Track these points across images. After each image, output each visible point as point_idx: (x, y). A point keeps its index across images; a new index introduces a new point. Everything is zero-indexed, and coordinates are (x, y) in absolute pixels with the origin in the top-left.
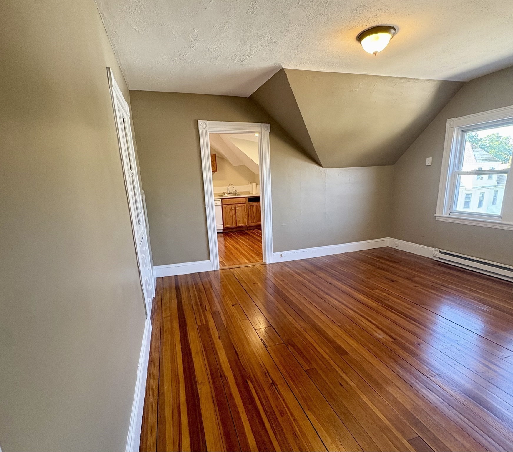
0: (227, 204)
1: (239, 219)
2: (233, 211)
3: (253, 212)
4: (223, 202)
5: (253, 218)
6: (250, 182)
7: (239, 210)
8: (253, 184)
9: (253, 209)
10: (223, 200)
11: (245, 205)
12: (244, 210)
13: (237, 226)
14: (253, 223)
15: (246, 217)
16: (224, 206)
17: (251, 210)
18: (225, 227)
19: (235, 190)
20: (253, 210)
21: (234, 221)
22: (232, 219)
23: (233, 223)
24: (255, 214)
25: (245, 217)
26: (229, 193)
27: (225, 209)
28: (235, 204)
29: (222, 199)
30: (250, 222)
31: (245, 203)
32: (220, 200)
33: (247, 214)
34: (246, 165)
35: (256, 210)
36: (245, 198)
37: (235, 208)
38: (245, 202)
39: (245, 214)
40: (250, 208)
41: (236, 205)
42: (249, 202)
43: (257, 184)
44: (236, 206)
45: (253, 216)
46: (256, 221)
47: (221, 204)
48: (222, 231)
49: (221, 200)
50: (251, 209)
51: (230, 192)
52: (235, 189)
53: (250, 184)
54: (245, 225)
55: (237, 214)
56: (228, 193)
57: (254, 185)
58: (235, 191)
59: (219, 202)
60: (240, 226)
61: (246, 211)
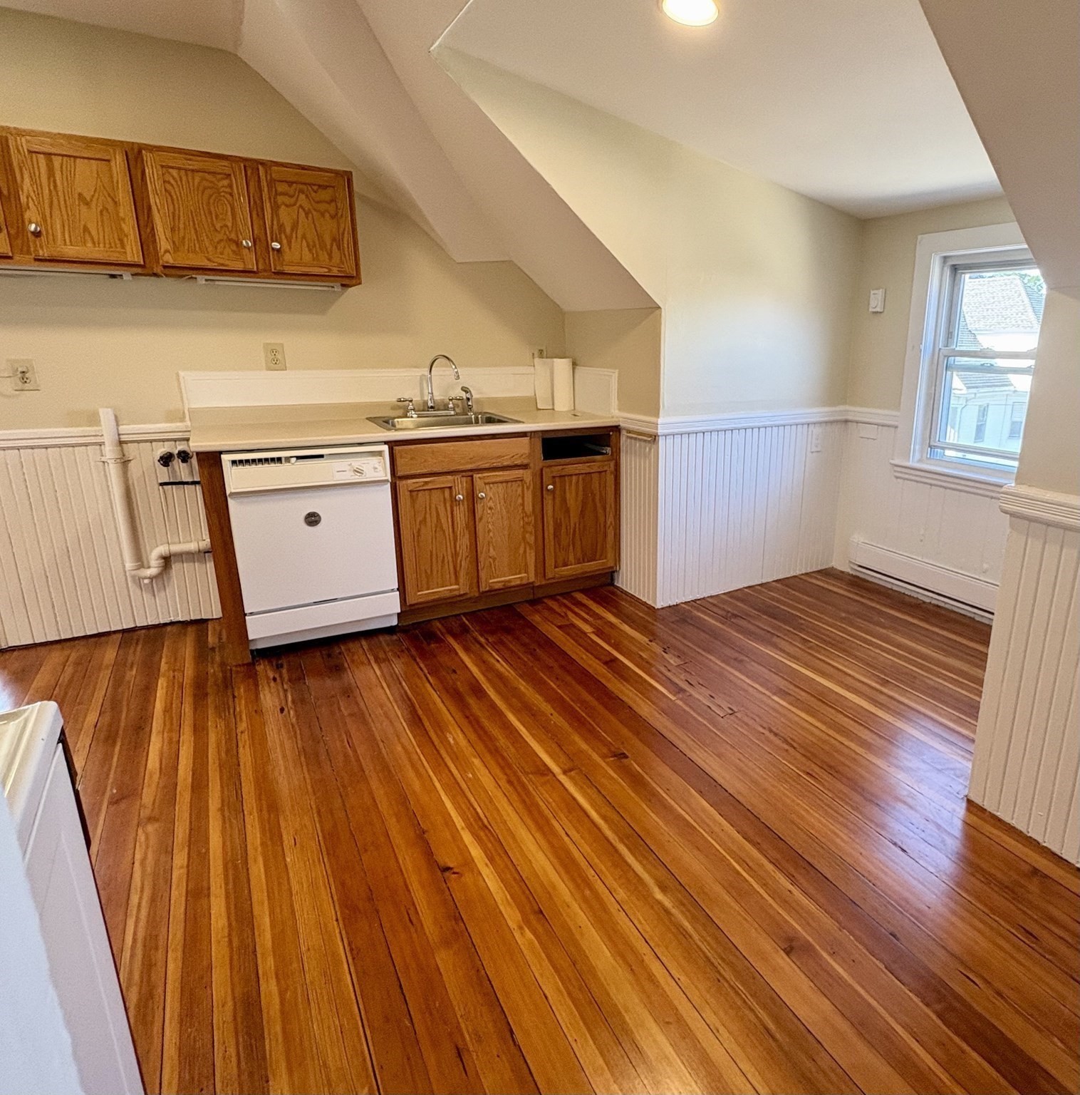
0: (424, 471)
1: (492, 552)
2: (461, 514)
3: (567, 511)
4: (399, 462)
5: (564, 542)
6: (541, 351)
7: (491, 504)
8: (555, 360)
9: (568, 495)
10: (397, 448)
11: (527, 475)
12: (523, 504)
13: (484, 588)
14: (565, 565)
15: (531, 539)
16: (404, 485)
17: (557, 501)
18: (411, 600)
19: (465, 390)
20: (564, 500)
21: (465, 564)
22: (455, 555)
23: (462, 574)
24: (574, 518)
25: (524, 538)
26: (430, 404)
27: (413, 500)
28: (471, 470)
29: (392, 444)
30: (550, 562)
31: (525, 467)
32: (380, 453)
33: (535, 527)
34: (516, 262)
35: (580, 498)
36: (526, 440)
37: (472, 497)
38: (526, 462)
39: (528, 523)
40: (553, 491)
41: (476, 476)
42: (545, 458)
43: (574, 364)
44: (479, 483)
45: (567, 534)
46: (579, 554)
47: (389, 477)
48: (394, 622)
49: (385, 448)
50: (558, 492)
51: (438, 397)
52: (464, 381)
53: (537, 360)
54: (525, 582)
55: (480, 527)
56: (426, 403)
57: (562, 365)
58: (464, 395)
59: (374, 461)
60: (497, 586)
61: (529, 508)
